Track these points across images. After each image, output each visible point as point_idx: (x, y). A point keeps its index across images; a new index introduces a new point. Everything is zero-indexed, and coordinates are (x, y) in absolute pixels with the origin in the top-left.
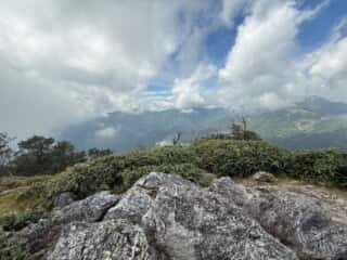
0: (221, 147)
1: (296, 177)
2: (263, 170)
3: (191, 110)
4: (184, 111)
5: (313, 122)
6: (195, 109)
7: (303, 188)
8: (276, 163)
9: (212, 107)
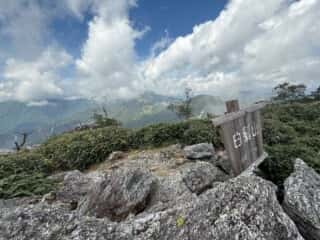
0: (75, 139)
1: (137, 148)
2: (115, 150)
3: (45, 103)
4: (32, 104)
5: (151, 107)
6: (50, 100)
7: (139, 154)
8: (124, 142)
9: (74, 98)
